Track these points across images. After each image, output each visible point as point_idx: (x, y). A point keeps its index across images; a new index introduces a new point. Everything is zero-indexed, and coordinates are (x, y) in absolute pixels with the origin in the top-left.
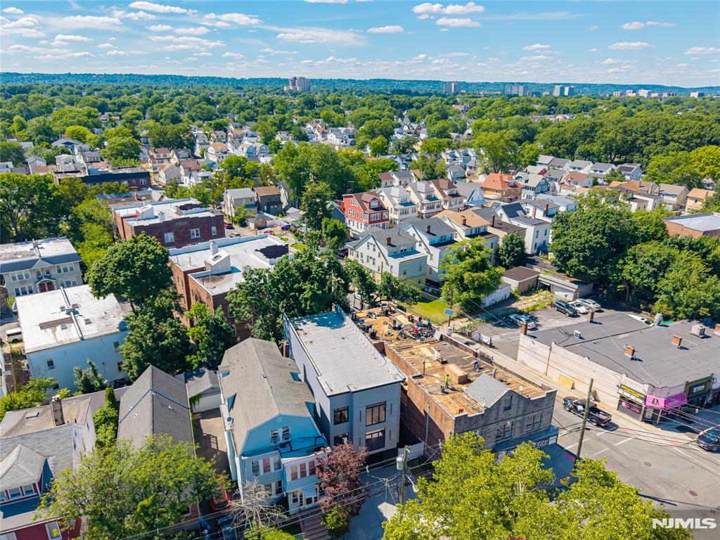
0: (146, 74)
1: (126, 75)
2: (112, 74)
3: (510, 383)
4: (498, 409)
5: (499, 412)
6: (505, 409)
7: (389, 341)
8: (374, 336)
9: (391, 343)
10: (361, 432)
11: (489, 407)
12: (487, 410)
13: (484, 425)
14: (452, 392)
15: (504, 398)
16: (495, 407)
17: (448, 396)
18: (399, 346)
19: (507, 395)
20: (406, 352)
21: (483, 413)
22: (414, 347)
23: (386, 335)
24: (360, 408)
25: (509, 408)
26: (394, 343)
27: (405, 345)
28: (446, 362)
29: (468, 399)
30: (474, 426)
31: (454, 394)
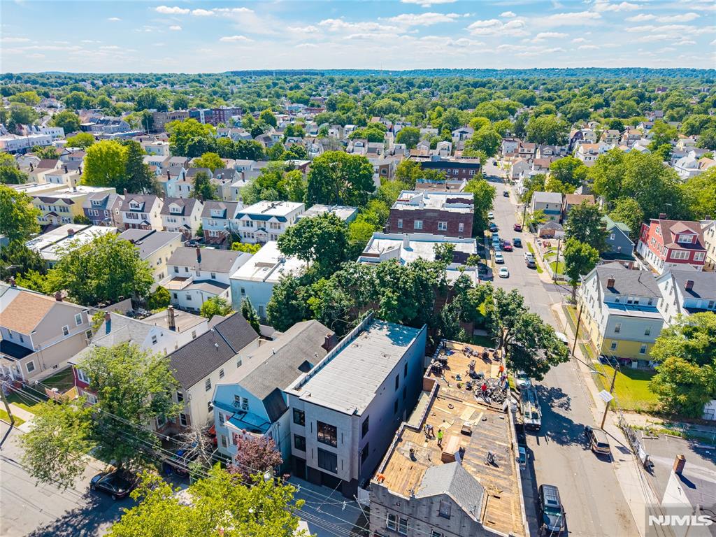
0: (608, 68)
1: (588, 69)
2: (574, 68)
3: (499, 498)
4: (430, 508)
5: (432, 512)
6: (441, 515)
7: (446, 384)
8: (437, 372)
9: (445, 387)
10: (313, 444)
11: (416, 497)
12: (413, 498)
13: (410, 515)
14: (421, 462)
15: (438, 499)
16: (424, 503)
17: (410, 463)
18: (450, 393)
19: (443, 498)
20: (447, 402)
21: (409, 499)
22: (464, 403)
23: (453, 377)
24: (311, 420)
25: (448, 517)
26: (448, 388)
27: (457, 395)
28: (469, 434)
29: (421, 478)
30: (396, 508)
31: (420, 466)
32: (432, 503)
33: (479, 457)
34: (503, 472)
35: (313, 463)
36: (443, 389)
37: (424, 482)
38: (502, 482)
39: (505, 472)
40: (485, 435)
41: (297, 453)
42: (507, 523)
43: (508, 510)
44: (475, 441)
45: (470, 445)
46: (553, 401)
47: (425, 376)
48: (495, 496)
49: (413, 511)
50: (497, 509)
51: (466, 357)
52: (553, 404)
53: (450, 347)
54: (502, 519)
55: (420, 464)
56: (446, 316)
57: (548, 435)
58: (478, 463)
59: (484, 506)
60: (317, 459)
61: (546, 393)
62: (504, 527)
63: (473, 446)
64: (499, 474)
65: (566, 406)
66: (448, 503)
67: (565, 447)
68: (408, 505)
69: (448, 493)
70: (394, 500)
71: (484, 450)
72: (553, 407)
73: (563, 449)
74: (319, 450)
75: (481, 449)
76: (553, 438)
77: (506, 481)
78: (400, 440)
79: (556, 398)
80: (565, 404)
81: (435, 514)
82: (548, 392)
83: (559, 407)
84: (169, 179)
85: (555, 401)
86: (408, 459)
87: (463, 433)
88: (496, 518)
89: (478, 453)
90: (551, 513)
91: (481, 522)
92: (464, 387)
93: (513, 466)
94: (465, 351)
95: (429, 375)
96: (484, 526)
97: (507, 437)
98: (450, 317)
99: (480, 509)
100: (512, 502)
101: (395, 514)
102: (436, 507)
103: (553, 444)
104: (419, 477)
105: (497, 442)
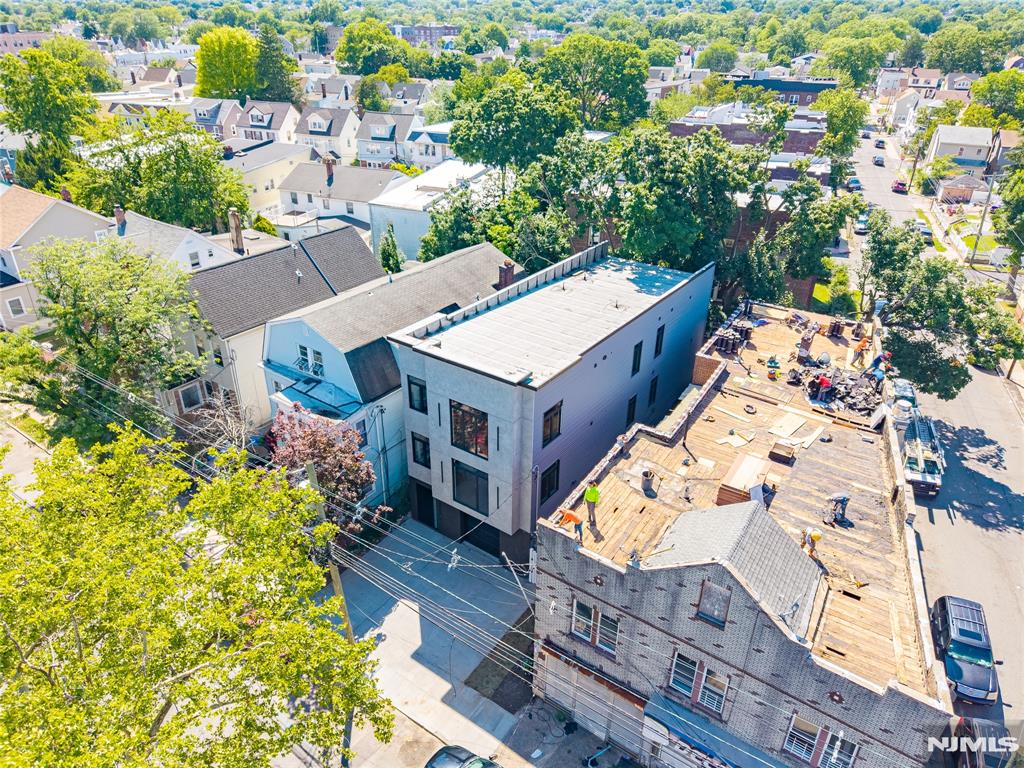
3: (858, 598)
4: (675, 596)
5: (679, 609)
6: (701, 616)
7: (744, 372)
8: (728, 348)
9: (743, 377)
10: (443, 452)
11: (643, 567)
12: (633, 570)
13: (625, 609)
14: (668, 501)
15: (699, 576)
16: (662, 583)
17: (641, 500)
18: (751, 388)
19: (710, 572)
20: (743, 401)
21: (623, 571)
22: (780, 406)
23: (760, 361)
24: (437, 398)
25: (720, 625)
26: (748, 378)
27: (767, 392)
28: (787, 461)
29: (661, 533)
30: (593, 589)
31: (663, 509)
32: (681, 585)
33: (810, 508)
34: (869, 546)
35: (444, 492)
36: (737, 380)
37: (668, 540)
38: (866, 565)
39: (875, 544)
40: (827, 467)
41: (417, 471)
42: (878, 658)
43: (884, 628)
44: (800, 475)
45: (789, 481)
46: (966, 450)
47: (699, 354)
48: (845, 593)
49: (632, 600)
50: (852, 622)
51: (793, 331)
52: (966, 455)
53: (760, 312)
54: (865, 647)
55: (665, 504)
56: (759, 254)
57: (954, 507)
58: (804, 519)
59: (817, 611)
60: (451, 484)
61: (949, 434)
62: (871, 668)
63: (796, 484)
64: (857, 547)
65: (995, 460)
66: (723, 590)
67: (993, 533)
68: (622, 584)
69: (725, 563)
70: (590, 569)
71: (822, 495)
72: (965, 459)
73: (989, 537)
74: (456, 464)
75: (817, 494)
76: (965, 514)
77: (878, 564)
78: (623, 454)
79: (972, 446)
80: (993, 457)
81: (686, 613)
82: (955, 433)
83: (979, 460)
84: (324, 96)
85: (970, 449)
86: (637, 491)
87: (774, 457)
88: (850, 642)
89: (807, 500)
90: (964, 657)
91: (809, 645)
92: (784, 379)
93: (895, 535)
94: (790, 323)
95: (709, 352)
96: (813, 657)
97: (880, 476)
98: (766, 259)
99: (806, 616)
100: (894, 611)
101: (590, 602)
102: (690, 595)
103: (964, 527)
104: (657, 531)
105: (854, 484)
